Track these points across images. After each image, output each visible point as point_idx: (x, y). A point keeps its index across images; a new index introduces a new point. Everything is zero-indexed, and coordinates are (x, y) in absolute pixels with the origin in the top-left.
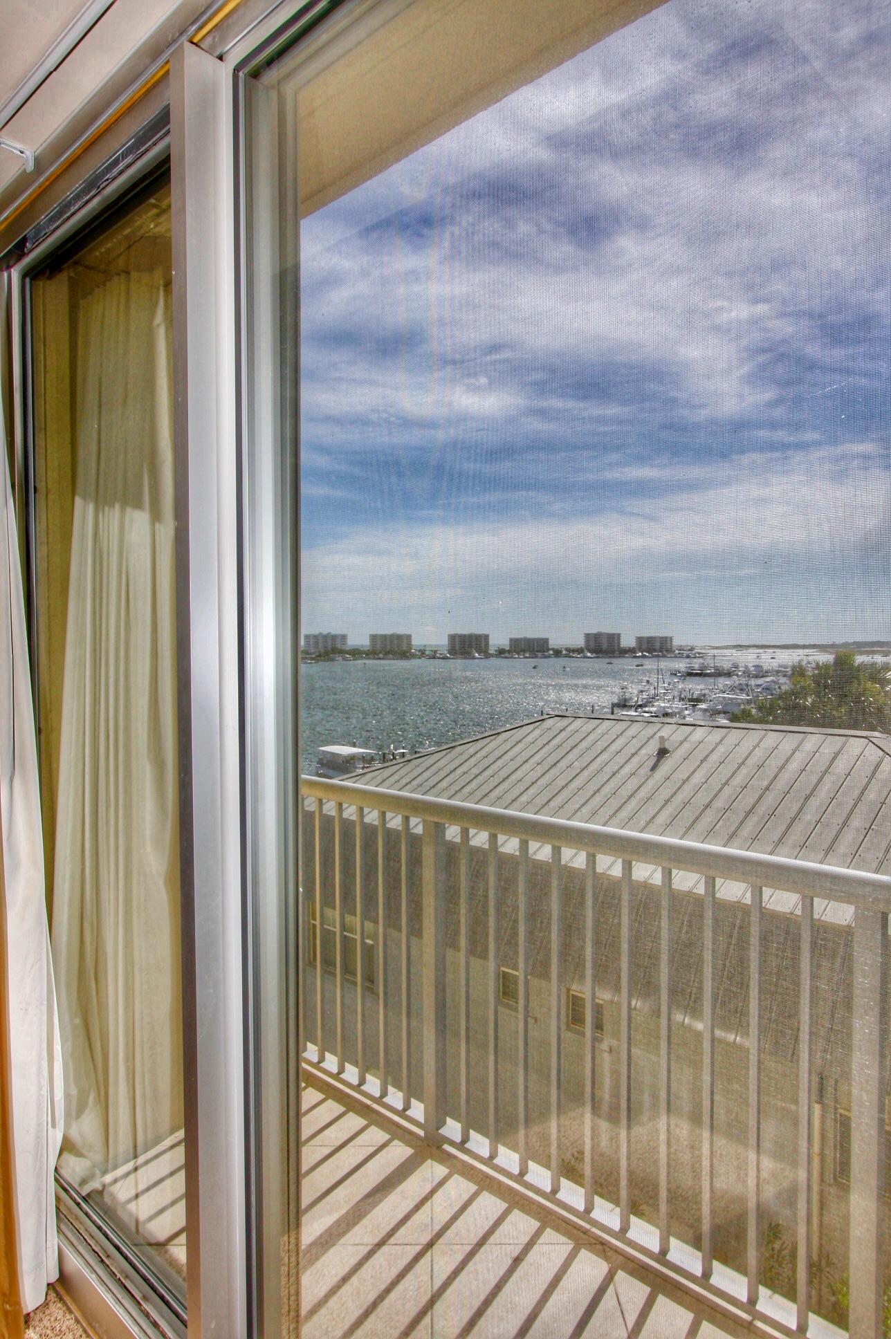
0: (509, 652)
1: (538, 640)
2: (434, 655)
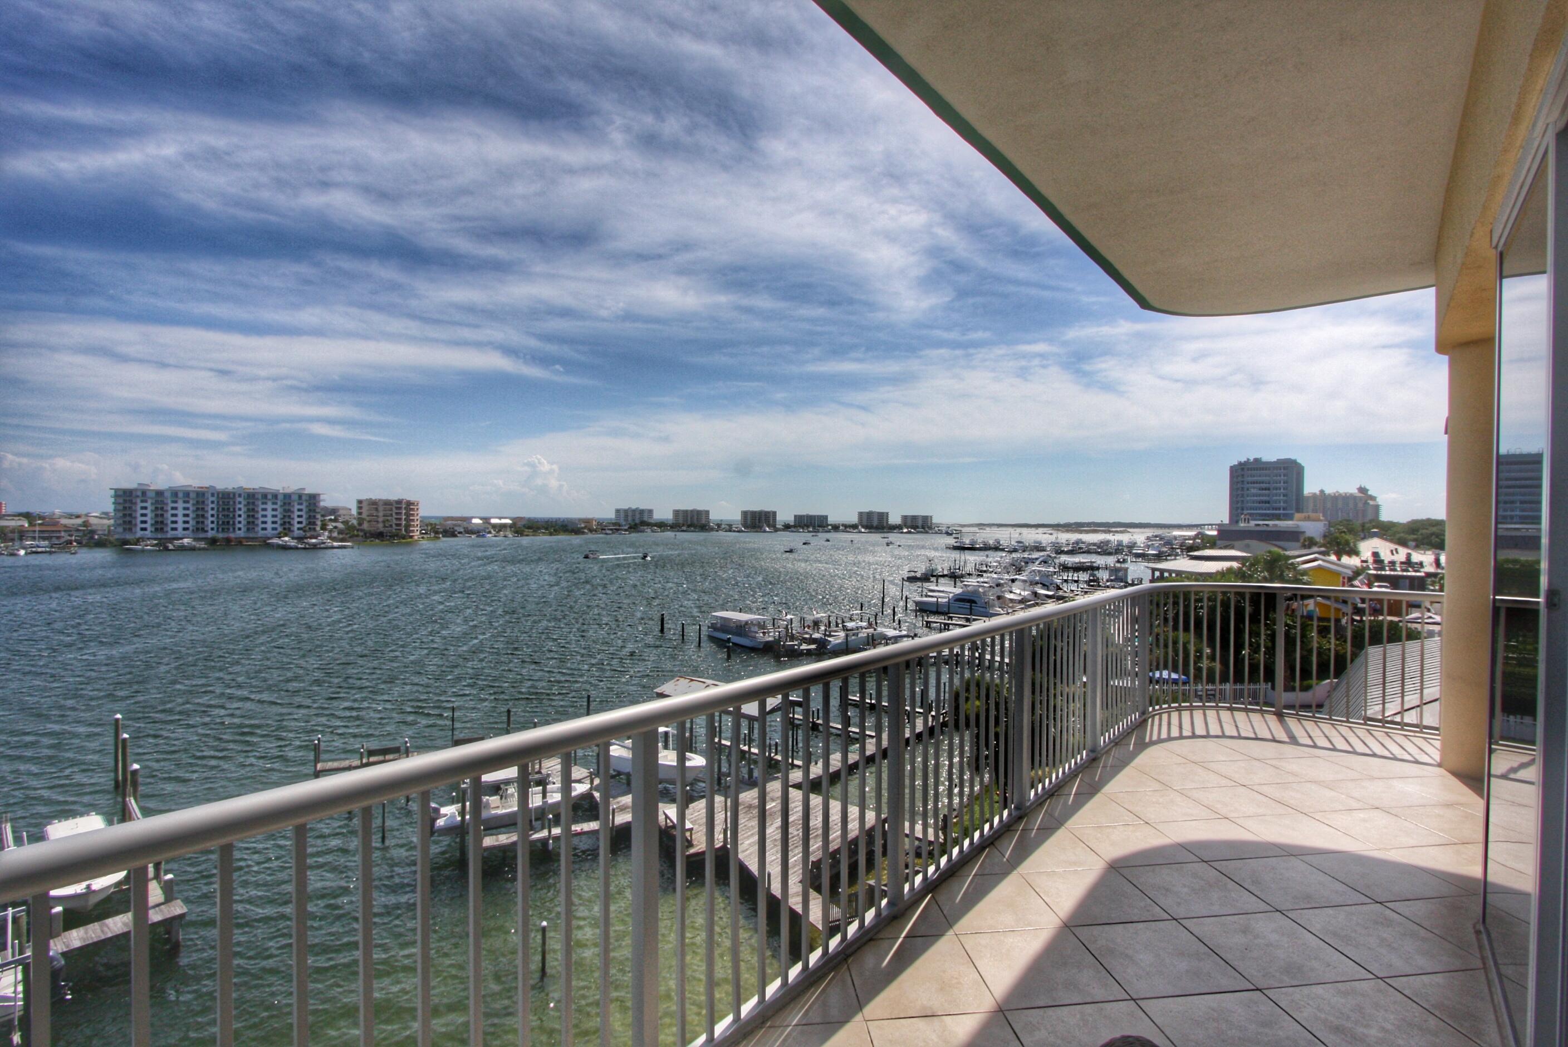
0: (795, 526)
1: (820, 517)
2: (730, 528)
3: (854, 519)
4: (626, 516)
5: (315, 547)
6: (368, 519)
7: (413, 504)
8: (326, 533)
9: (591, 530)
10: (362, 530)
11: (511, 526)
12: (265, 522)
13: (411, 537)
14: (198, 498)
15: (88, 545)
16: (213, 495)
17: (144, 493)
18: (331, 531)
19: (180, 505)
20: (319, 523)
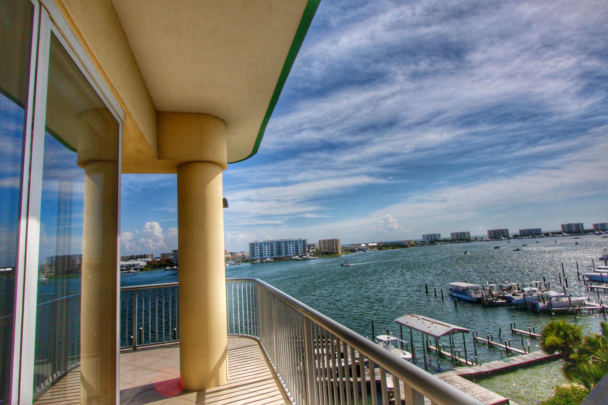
0: (520, 236)
1: (535, 230)
2: (482, 240)
3: (560, 229)
4: (428, 238)
5: (305, 259)
6: (323, 247)
7: (338, 240)
8: (309, 254)
9: (411, 246)
10: (321, 252)
11: (377, 246)
12: (290, 251)
13: (338, 253)
14: (271, 244)
15: (243, 262)
16: (275, 242)
17: (257, 243)
18: (310, 253)
19: (266, 247)
20: (307, 250)
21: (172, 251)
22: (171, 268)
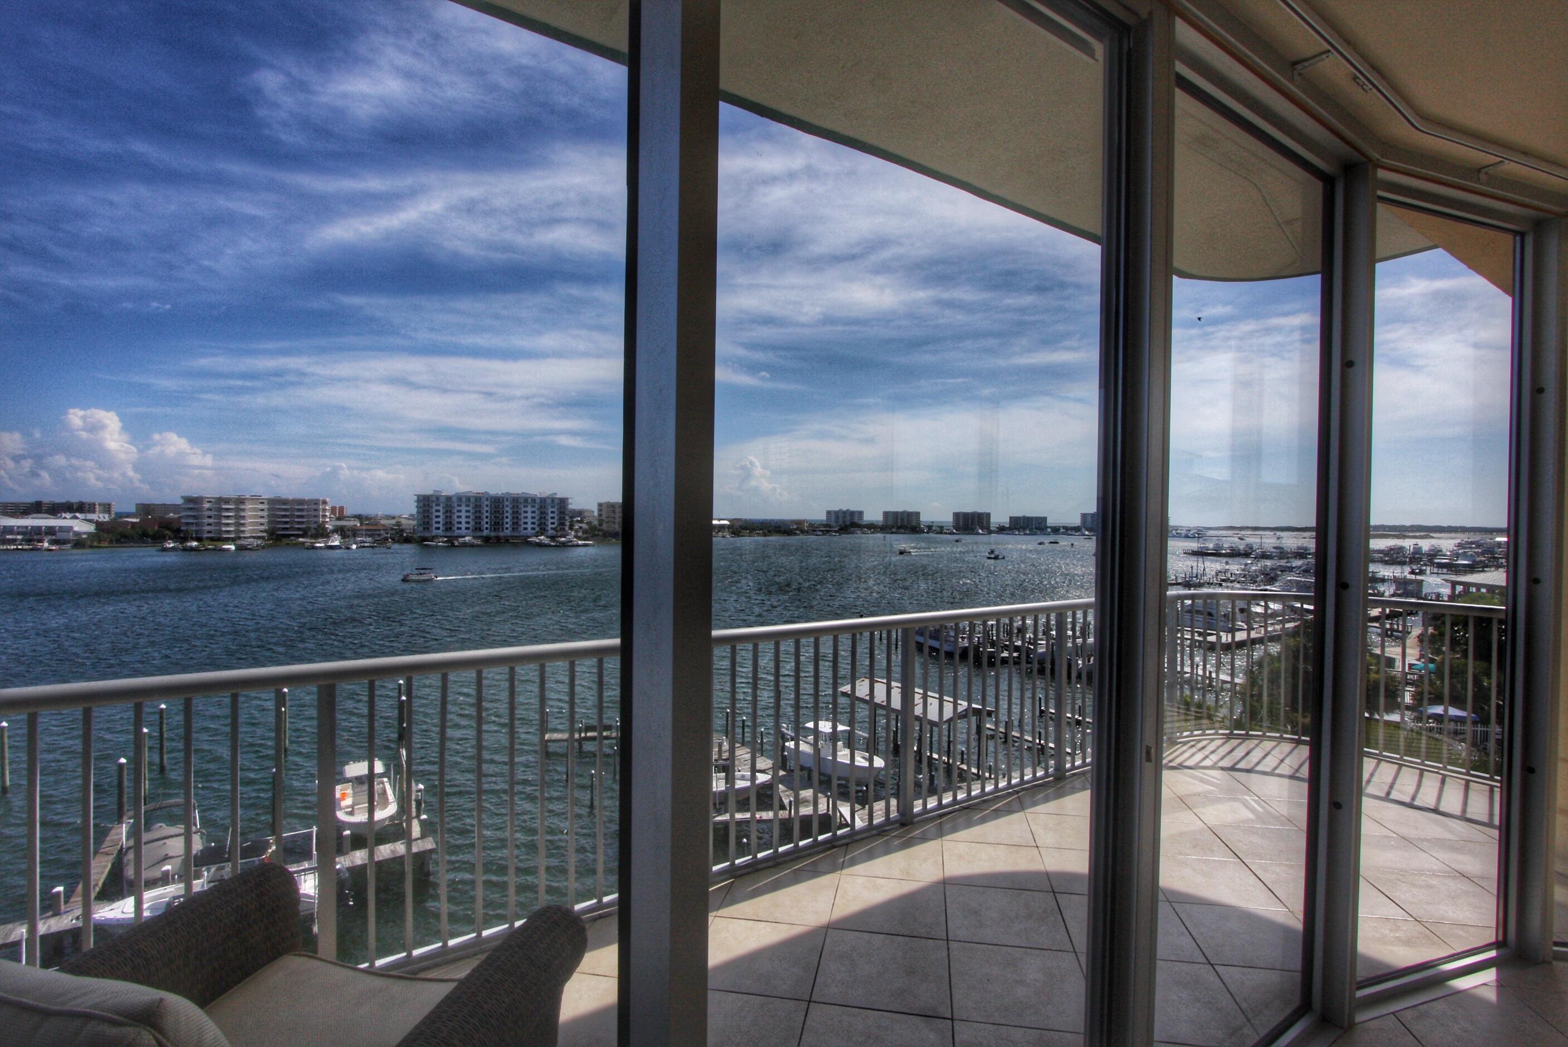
1: (1038, 519)
2: (941, 530)
3: (1077, 521)
4: (837, 517)
5: (564, 545)
6: (606, 520)
8: (573, 533)
9: (803, 532)
10: (602, 530)
11: (729, 527)
12: (526, 523)
14: (476, 502)
15: (398, 542)
16: (487, 499)
17: (438, 498)
18: (577, 531)
19: (464, 508)
20: (568, 523)
21: (182, 497)
22: (180, 546)
